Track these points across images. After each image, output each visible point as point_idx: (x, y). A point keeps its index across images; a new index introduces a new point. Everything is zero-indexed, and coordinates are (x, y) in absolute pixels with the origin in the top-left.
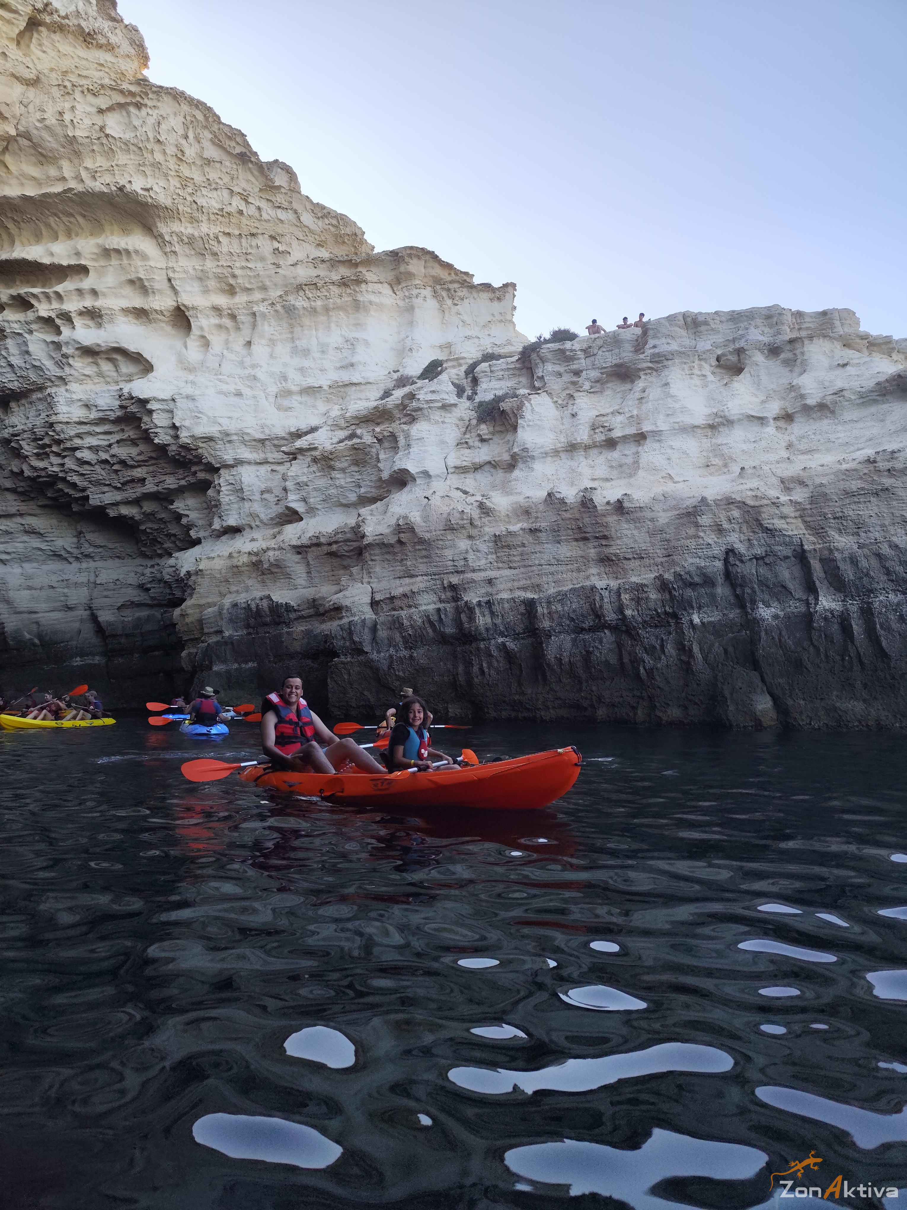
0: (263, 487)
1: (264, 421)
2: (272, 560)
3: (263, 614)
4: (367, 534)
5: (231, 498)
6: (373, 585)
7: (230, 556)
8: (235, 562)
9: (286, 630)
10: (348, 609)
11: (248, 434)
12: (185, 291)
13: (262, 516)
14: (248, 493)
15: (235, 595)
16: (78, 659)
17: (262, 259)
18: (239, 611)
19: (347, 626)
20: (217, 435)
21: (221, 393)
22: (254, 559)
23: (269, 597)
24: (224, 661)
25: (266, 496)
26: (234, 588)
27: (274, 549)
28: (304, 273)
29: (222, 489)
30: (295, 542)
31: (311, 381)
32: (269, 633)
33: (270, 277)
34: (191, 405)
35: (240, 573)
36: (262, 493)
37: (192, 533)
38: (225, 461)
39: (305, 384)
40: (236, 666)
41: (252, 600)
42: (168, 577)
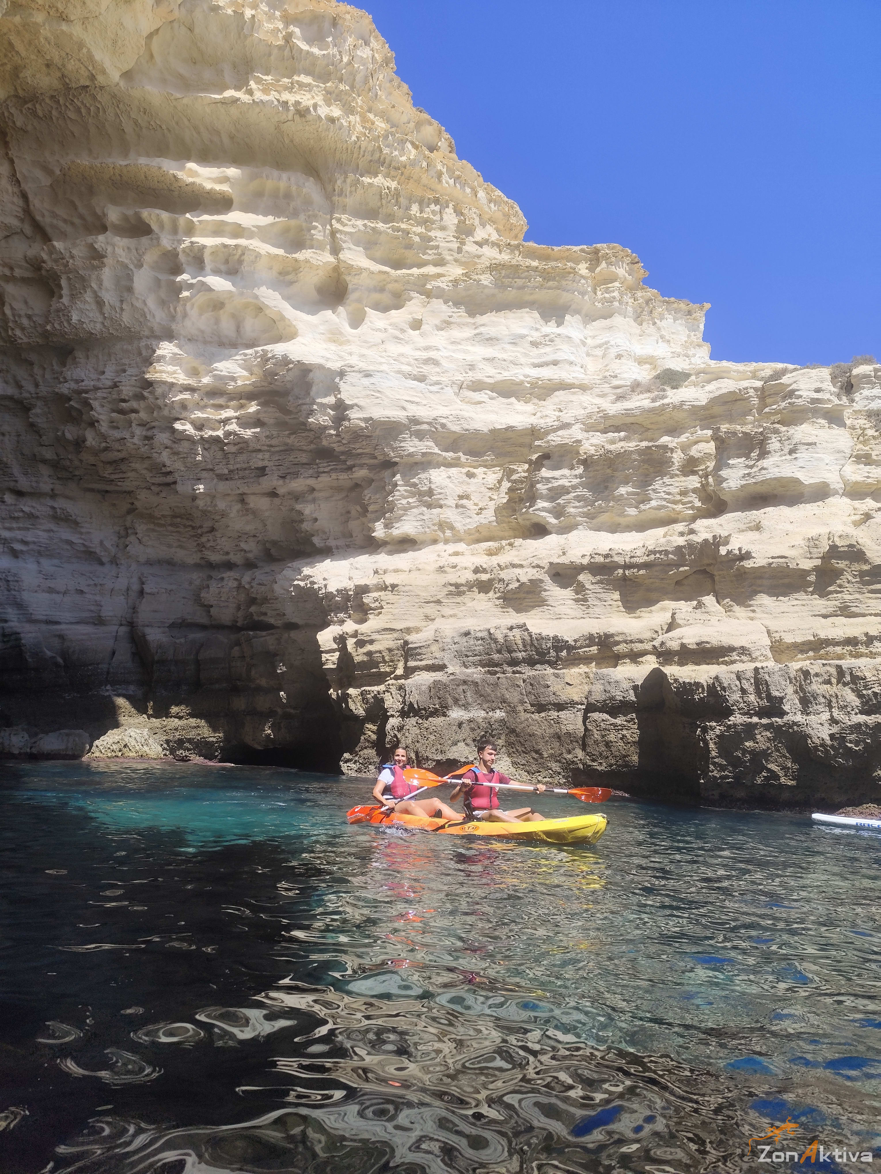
0: (460, 491)
1: (459, 412)
2: (524, 579)
3: (515, 647)
4: (753, 555)
5: (410, 500)
6: (768, 623)
7: (441, 569)
8: (452, 577)
9: (550, 671)
10: (744, 651)
11: (443, 426)
12: (350, 249)
13: (458, 526)
14: (439, 496)
15: (452, 620)
16: (108, 687)
17: (443, 228)
18: (472, 643)
19: (750, 674)
20: (405, 421)
21: (399, 372)
22: (484, 577)
23: (523, 627)
24: (466, 707)
25: (464, 502)
26: (446, 611)
27: (521, 566)
28: (489, 253)
29: (398, 488)
30: (556, 560)
31: (506, 375)
32: (520, 673)
33: (450, 250)
34: (366, 381)
35: (460, 594)
36: (461, 497)
37: (316, 540)
38: (411, 455)
39: (499, 378)
40: (483, 714)
41: (497, 628)
42: (282, 591)
